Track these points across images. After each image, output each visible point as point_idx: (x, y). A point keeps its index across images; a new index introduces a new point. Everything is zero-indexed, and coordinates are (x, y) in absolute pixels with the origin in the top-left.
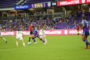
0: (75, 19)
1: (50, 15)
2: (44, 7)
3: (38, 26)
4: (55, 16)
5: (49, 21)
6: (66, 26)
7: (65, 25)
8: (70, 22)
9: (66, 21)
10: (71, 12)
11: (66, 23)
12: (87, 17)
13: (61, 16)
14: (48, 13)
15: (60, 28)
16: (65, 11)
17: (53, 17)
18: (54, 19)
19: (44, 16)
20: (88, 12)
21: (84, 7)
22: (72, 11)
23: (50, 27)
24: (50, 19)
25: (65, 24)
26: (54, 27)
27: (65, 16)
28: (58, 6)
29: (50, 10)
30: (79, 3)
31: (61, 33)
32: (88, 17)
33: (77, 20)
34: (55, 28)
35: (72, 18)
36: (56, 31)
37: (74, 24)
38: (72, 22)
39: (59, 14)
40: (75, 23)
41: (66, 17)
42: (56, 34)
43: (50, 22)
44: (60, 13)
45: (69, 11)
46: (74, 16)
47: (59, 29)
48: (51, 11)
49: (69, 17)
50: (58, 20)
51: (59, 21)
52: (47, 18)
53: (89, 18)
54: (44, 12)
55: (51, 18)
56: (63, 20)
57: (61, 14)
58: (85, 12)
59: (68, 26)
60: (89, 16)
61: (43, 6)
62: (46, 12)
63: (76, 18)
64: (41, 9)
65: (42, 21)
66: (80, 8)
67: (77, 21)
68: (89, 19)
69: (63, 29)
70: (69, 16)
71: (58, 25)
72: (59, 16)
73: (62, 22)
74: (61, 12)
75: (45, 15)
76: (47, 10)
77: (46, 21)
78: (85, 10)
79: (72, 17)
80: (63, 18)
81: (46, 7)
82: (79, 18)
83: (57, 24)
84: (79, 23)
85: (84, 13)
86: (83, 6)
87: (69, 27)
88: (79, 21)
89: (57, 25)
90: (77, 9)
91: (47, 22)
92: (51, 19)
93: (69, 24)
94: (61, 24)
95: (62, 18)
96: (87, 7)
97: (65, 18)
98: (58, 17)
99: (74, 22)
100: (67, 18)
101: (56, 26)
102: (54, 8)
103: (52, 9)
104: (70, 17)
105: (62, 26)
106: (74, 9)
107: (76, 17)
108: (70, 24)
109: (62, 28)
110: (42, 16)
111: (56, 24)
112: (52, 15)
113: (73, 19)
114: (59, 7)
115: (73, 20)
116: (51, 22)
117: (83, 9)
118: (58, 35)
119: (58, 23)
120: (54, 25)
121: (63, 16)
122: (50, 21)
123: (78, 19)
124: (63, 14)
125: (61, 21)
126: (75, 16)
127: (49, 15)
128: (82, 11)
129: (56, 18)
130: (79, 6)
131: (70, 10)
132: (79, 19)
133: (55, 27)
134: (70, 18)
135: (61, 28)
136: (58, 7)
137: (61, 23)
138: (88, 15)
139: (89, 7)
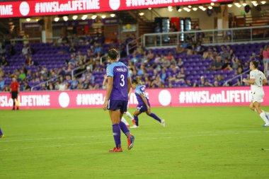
0: (0, 62)
12: (35, 57)
20: (38, 41)
21: (28, 26)
30: (11, 13)
32: (40, 57)
33: (8, 65)
40: (1, 74)
53: (42, 61)
58: (30, 41)
60: (41, 55)
63: (3, 58)
66: (17, 29)
67: (8, 67)
68: (43, 64)
78: (30, 37)
82: (12, 60)
84: (12, 75)
85: (27, 46)
86: (25, 24)
88: (14, 67)
90: (7, 31)
107: (4, 55)
117: (23, 32)
123: (11, 62)
128: (21, 37)
130: (11, 23)
132: (14, 62)
138: (38, 50)
139: (41, 27)
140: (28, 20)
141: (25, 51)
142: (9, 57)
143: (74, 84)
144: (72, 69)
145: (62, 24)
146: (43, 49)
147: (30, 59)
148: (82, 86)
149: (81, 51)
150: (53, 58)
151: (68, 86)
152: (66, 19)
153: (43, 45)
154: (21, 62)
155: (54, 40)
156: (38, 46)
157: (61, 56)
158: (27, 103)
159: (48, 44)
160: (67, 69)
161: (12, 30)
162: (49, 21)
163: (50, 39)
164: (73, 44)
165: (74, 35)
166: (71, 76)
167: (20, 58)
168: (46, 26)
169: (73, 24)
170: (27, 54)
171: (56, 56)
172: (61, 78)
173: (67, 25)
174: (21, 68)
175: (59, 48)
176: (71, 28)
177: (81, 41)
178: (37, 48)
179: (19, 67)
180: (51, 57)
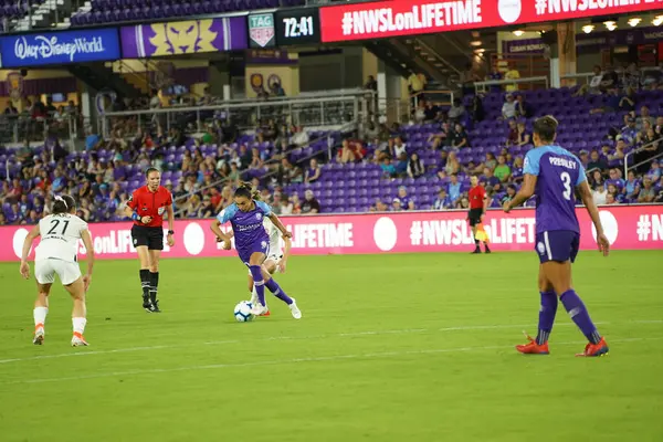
0: (451, 138)
1: (271, 109)
2: (222, 51)
3: (178, 189)
4: (309, 115)
5: (260, 149)
6: (389, 191)
7: (377, 182)
8: (414, 157)
9: (389, 155)
10: (425, 88)
11: (388, 167)
13: (349, 118)
14: (250, 93)
15: (342, 201)
16: (381, 79)
17: (289, 120)
18: (301, 138)
19: (223, 115)
20: (541, 84)
21: (517, 49)
22: (429, 79)
23: (271, 200)
24: (266, 138)
25: (376, 173)
26: (302, 198)
27: (377, 116)
28: (324, 39)
29: (266, 71)
30: (479, 19)
31: (350, 244)
33: (468, 145)
34: (304, 202)
35: (427, 131)
36: (312, 227)
37: (441, 175)
38: (431, 157)
39: (338, 104)
40: (451, 167)
41: (383, 119)
42: (312, 245)
43: (268, 157)
44: (343, 91)
45: (407, 76)
46: (445, 113)
47: (334, 207)
48: (273, 76)
49: (411, 123)
50: (330, 142)
51: (336, 149)
52: (249, 133)
54: (226, 89)
55: (277, 134)
56: (364, 144)
57: (350, 104)
58: (521, 85)
59: (398, 186)
61: (214, 43)
62: (239, 87)
63: (458, 127)
64: (206, 64)
65: (208, 152)
66: (490, 57)
67: (469, 150)
69: (366, 210)
70: (405, 118)
71: (330, 184)
72: (333, 112)
73: (358, 160)
74: (347, 86)
75: (231, 110)
76: (250, 71)
77: (237, 150)
78: (522, 75)
79: (429, 124)
80: (367, 130)
81: (242, 45)
82: (477, 132)
83: (323, 171)
84: (478, 169)
85: (515, 96)
86: (509, 44)
87: (410, 195)
88: (481, 150)
89: (319, 184)
90: (469, 64)
91: (246, 160)
92: (274, 137)
93: (406, 175)
94: (353, 174)
95: (356, 131)
96: (536, 47)
97: (376, 132)
98: (328, 120)
99: (444, 162)
100: (395, 131)
101: (315, 190)
102: (301, 54)
103: (284, 61)
104: (416, 121)
105: (353, 192)
106: (445, 67)
107: (458, 120)
108: (416, 177)
109: (354, 201)
110: (207, 115)
111: (312, 173)
112: (287, 106)
113: (434, 140)
114: (339, 51)
115: (439, 147)
116: (275, 157)
117: (505, 63)
118: (327, 251)
119: (330, 166)
120: (299, 179)
121: (364, 113)
122: (270, 149)
123: (474, 137)
124: (364, 102)
125: (353, 148)
126: (453, 114)
127: (263, 110)
128: (500, 76)
129: (314, 129)
130: (478, 43)
131: (418, 71)
132: (483, 137)
133: (309, 194)
134: (413, 131)
135: (347, 206)
136: (327, 52)
137: (346, 170)
138: (541, 105)
139: (548, 49)
140: (519, 34)
141: (508, 110)
142: (470, 127)
143: (630, 189)
144: (624, 151)
145: (601, 41)
146: (553, 105)
147: (521, 130)
148: (651, 195)
149: (648, 106)
150: (577, 126)
151: (615, 195)
152: (610, 26)
153: (554, 92)
154: (500, 135)
155: (581, 81)
156: (540, 95)
157: (598, 120)
158: (514, 236)
159: (564, 91)
160: (611, 150)
161: (478, 59)
162: (569, 32)
163: (571, 79)
164: (627, 90)
165: (632, 67)
166: (622, 168)
167: (497, 126)
168: (560, 47)
169: (630, 39)
170: (513, 118)
171: (585, 121)
172: (597, 176)
173: (613, 41)
174: (498, 153)
175: (592, 100)
176: (626, 50)
177: (650, 80)
178: (536, 102)
179: (494, 149)
180: (572, 122)
